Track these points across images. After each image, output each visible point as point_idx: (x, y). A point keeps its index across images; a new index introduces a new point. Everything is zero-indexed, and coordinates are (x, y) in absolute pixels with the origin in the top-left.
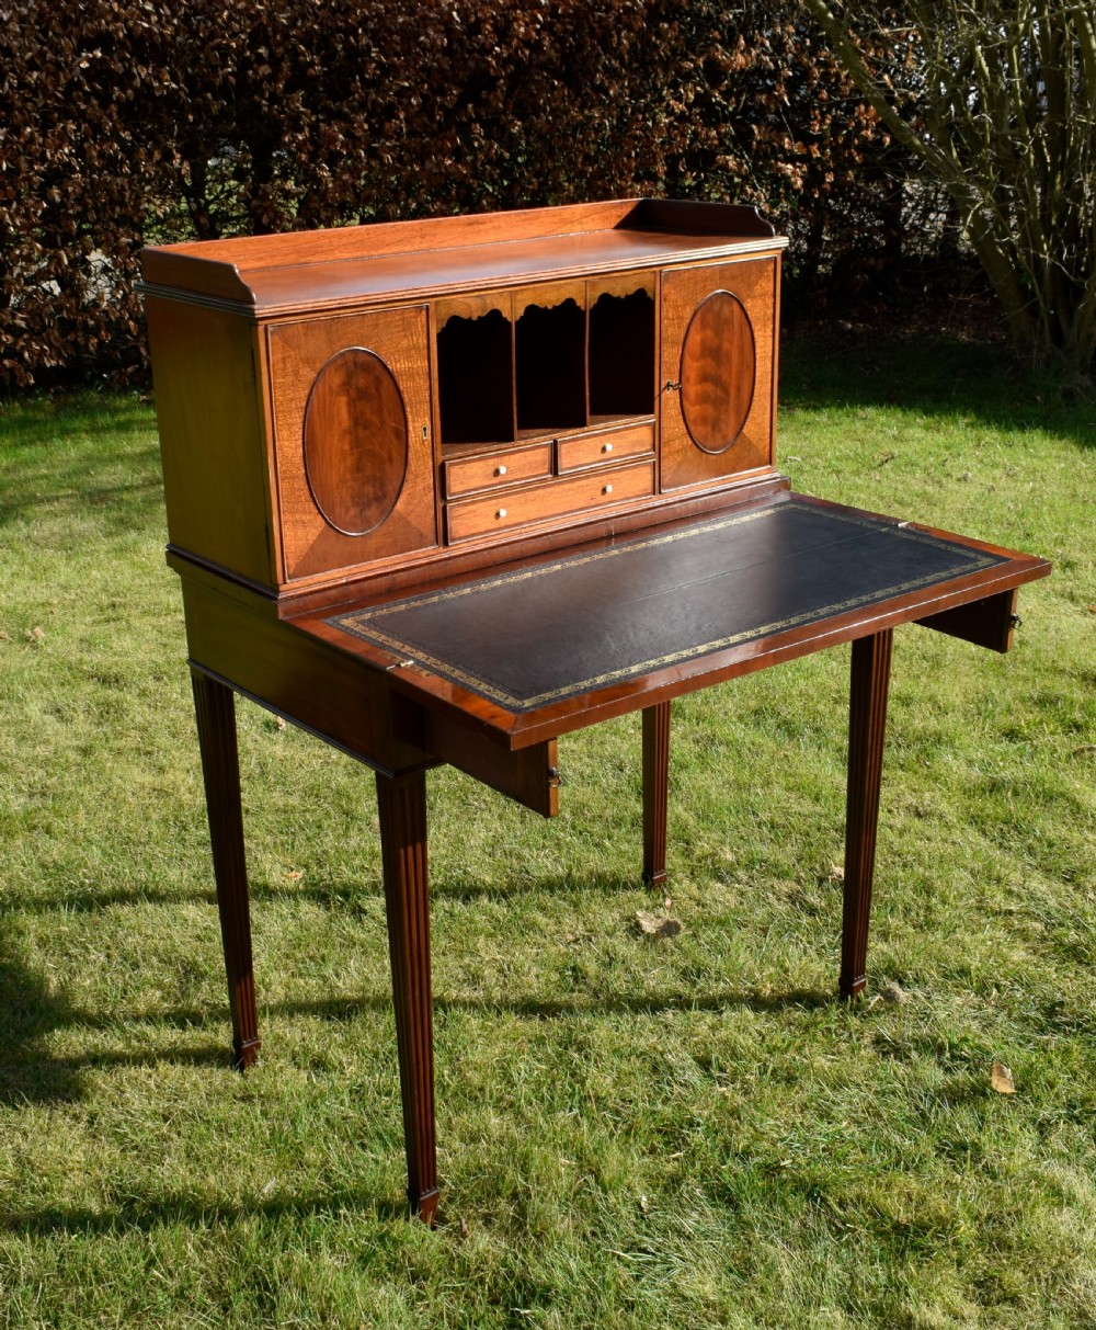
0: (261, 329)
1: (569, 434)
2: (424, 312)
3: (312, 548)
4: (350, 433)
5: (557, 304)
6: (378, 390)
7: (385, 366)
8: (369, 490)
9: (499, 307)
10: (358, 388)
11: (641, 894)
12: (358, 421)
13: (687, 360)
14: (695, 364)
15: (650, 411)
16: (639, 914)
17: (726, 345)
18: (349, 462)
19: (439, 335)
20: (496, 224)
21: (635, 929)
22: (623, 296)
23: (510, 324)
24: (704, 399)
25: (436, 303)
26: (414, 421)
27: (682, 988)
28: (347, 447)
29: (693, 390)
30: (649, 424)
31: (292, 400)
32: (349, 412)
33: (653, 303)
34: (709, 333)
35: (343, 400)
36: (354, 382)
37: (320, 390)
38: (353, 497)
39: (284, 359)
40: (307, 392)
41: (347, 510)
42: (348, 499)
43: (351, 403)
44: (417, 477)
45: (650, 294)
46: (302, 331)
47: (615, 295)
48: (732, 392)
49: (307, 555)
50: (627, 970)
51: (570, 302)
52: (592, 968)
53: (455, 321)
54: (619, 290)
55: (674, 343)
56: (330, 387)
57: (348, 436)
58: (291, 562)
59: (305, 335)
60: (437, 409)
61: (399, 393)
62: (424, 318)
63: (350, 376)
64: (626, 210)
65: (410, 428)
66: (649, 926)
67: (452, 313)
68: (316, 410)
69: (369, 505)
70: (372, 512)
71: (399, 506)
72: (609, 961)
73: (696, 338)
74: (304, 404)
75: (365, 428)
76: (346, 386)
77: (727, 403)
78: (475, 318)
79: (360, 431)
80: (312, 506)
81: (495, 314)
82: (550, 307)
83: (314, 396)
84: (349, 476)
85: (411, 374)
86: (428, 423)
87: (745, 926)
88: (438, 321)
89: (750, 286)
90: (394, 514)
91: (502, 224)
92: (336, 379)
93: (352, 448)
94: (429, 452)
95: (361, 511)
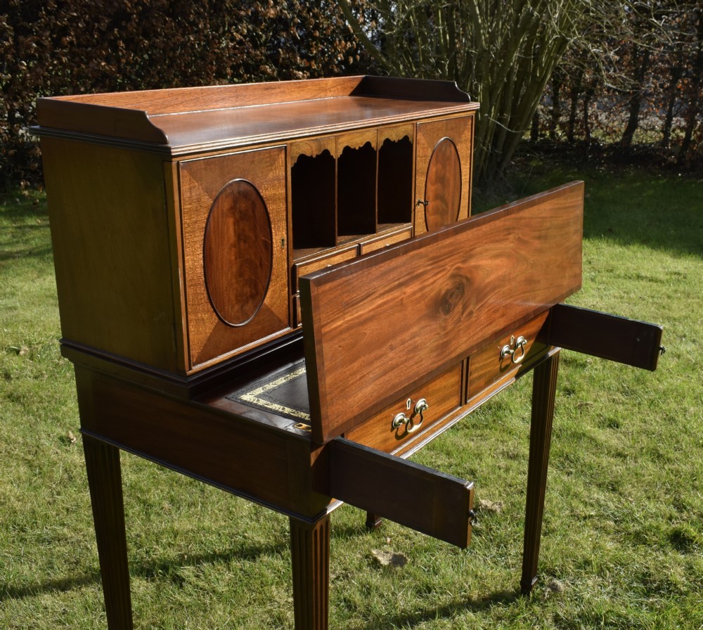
0: (174, 164)
2: (283, 152)
3: (209, 339)
4: (235, 247)
5: (361, 146)
6: (253, 212)
7: (258, 193)
8: (247, 290)
9: (329, 148)
10: (240, 211)
11: (369, 537)
12: (240, 237)
13: (429, 184)
14: (432, 188)
15: (408, 220)
16: (374, 552)
17: (448, 174)
18: (234, 270)
19: (292, 169)
20: (282, 89)
21: (375, 563)
22: (397, 141)
23: (334, 160)
24: (436, 211)
25: (291, 144)
26: (276, 235)
27: (421, 603)
28: (233, 258)
29: (430, 204)
30: (408, 230)
31: (196, 222)
32: (235, 229)
33: (412, 145)
34: (440, 166)
35: (231, 221)
36: (238, 206)
37: (215, 214)
38: (237, 296)
39: (190, 189)
40: (206, 215)
41: (233, 307)
42: (233, 297)
43: (236, 223)
44: (278, 277)
45: (410, 140)
46: (203, 166)
47: (392, 140)
48: (450, 205)
49: (205, 345)
50: (382, 596)
51: (368, 144)
52: (357, 598)
53: (302, 158)
54: (395, 136)
55: (422, 173)
56: (222, 211)
57: (234, 249)
58: (195, 352)
59: (205, 169)
60: (291, 225)
61: (267, 214)
62: (283, 156)
63: (235, 201)
64: (355, 84)
65: (274, 241)
66: (384, 561)
67: (301, 152)
68: (212, 229)
69: (247, 302)
70: (249, 307)
71: (267, 301)
72: (367, 590)
73: (433, 169)
74: (204, 225)
75: (245, 242)
76: (233, 209)
77: (447, 213)
78: (314, 156)
79: (242, 244)
80: (209, 306)
81: (326, 153)
82: (357, 148)
83: (211, 218)
84: (234, 281)
85: (274, 199)
86: (285, 236)
87: (441, 549)
88: (292, 158)
89: (460, 134)
90: (263, 306)
91: (286, 90)
92: (226, 204)
93: (236, 259)
94: (285, 258)
95: (242, 307)
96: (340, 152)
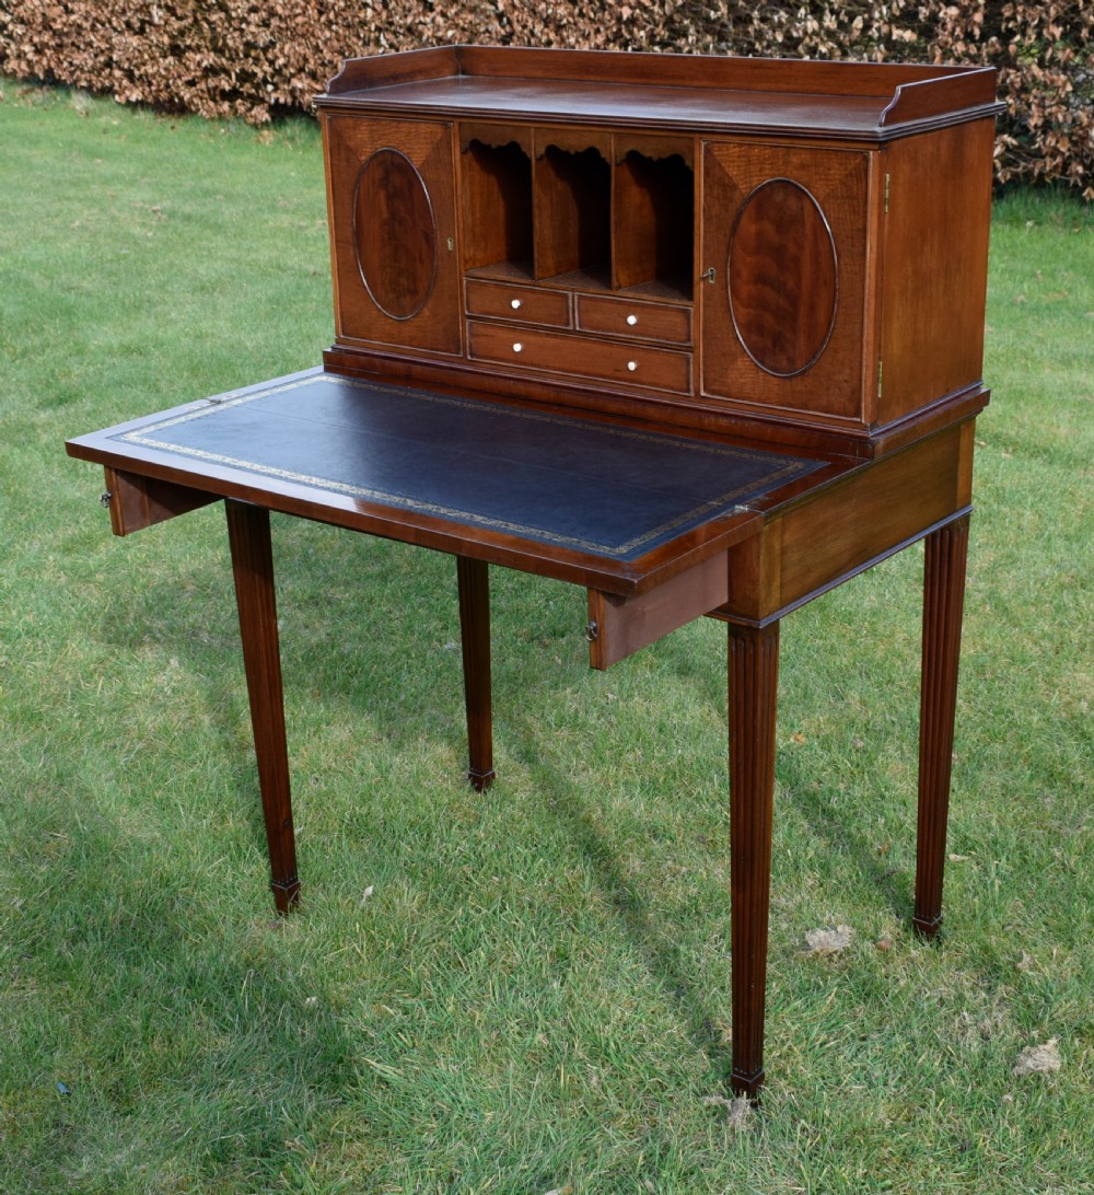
1: (593, 290)
2: (449, 130)
3: (360, 316)
4: (389, 225)
5: (580, 151)
6: (410, 192)
7: (415, 172)
8: (403, 281)
9: (518, 140)
10: (394, 188)
12: (394, 216)
14: (749, 259)
15: (688, 296)
17: (790, 246)
18: (386, 251)
22: (655, 158)
23: (529, 161)
25: (459, 123)
26: (440, 230)
28: (386, 236)
29: (744, 287)
30: (684, 311)
32: (388, 206)
33: (692, 173)
34: (769, 226)
35: (382, 195)
36: (391, 181)
37: (365, 179)
38: (391, 283)
39: (339, 145)
40: (356, 178)
41: (386, 293)
42: (387, 282)
43: (389, 198)
44: (443, 283)
45: (688, 163)
46: (351, 125)
47: (647, 155)
48: (803, 308)
51: (592, 152)
54: (651, 150)
55: (719, 227)
57: (387, 227)
58: (345, 320)
59: (354, 129)
63: (388, 173)
67: (475, 137)
68: (362, 196)
70: (406, 301)
75: (400, 224)
76: (385, 181)
78: (494, 146)
79: (396, 225)
81: (514, 147)
82: (572, 152)
83: (360, 183)
84: (387, 263)
88: (462, 140)
92: (377, 173)
93: (390, 239)
95: (398, 298)
96: (542, 150)
